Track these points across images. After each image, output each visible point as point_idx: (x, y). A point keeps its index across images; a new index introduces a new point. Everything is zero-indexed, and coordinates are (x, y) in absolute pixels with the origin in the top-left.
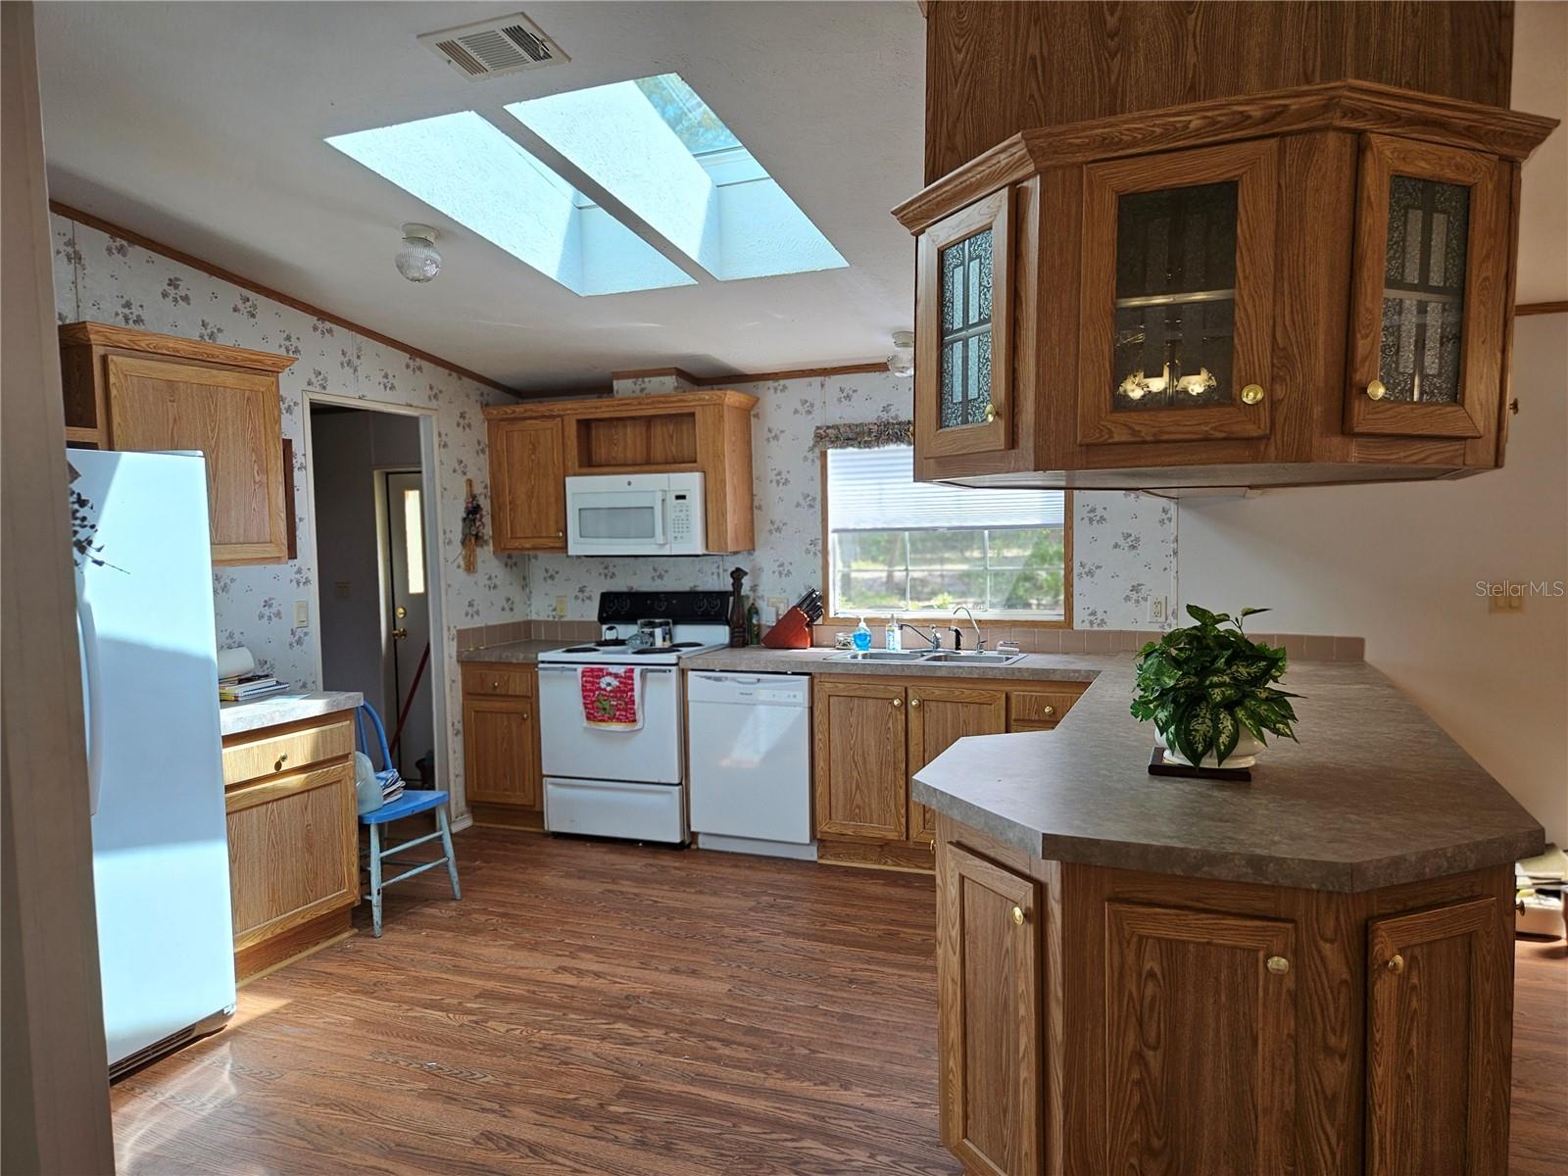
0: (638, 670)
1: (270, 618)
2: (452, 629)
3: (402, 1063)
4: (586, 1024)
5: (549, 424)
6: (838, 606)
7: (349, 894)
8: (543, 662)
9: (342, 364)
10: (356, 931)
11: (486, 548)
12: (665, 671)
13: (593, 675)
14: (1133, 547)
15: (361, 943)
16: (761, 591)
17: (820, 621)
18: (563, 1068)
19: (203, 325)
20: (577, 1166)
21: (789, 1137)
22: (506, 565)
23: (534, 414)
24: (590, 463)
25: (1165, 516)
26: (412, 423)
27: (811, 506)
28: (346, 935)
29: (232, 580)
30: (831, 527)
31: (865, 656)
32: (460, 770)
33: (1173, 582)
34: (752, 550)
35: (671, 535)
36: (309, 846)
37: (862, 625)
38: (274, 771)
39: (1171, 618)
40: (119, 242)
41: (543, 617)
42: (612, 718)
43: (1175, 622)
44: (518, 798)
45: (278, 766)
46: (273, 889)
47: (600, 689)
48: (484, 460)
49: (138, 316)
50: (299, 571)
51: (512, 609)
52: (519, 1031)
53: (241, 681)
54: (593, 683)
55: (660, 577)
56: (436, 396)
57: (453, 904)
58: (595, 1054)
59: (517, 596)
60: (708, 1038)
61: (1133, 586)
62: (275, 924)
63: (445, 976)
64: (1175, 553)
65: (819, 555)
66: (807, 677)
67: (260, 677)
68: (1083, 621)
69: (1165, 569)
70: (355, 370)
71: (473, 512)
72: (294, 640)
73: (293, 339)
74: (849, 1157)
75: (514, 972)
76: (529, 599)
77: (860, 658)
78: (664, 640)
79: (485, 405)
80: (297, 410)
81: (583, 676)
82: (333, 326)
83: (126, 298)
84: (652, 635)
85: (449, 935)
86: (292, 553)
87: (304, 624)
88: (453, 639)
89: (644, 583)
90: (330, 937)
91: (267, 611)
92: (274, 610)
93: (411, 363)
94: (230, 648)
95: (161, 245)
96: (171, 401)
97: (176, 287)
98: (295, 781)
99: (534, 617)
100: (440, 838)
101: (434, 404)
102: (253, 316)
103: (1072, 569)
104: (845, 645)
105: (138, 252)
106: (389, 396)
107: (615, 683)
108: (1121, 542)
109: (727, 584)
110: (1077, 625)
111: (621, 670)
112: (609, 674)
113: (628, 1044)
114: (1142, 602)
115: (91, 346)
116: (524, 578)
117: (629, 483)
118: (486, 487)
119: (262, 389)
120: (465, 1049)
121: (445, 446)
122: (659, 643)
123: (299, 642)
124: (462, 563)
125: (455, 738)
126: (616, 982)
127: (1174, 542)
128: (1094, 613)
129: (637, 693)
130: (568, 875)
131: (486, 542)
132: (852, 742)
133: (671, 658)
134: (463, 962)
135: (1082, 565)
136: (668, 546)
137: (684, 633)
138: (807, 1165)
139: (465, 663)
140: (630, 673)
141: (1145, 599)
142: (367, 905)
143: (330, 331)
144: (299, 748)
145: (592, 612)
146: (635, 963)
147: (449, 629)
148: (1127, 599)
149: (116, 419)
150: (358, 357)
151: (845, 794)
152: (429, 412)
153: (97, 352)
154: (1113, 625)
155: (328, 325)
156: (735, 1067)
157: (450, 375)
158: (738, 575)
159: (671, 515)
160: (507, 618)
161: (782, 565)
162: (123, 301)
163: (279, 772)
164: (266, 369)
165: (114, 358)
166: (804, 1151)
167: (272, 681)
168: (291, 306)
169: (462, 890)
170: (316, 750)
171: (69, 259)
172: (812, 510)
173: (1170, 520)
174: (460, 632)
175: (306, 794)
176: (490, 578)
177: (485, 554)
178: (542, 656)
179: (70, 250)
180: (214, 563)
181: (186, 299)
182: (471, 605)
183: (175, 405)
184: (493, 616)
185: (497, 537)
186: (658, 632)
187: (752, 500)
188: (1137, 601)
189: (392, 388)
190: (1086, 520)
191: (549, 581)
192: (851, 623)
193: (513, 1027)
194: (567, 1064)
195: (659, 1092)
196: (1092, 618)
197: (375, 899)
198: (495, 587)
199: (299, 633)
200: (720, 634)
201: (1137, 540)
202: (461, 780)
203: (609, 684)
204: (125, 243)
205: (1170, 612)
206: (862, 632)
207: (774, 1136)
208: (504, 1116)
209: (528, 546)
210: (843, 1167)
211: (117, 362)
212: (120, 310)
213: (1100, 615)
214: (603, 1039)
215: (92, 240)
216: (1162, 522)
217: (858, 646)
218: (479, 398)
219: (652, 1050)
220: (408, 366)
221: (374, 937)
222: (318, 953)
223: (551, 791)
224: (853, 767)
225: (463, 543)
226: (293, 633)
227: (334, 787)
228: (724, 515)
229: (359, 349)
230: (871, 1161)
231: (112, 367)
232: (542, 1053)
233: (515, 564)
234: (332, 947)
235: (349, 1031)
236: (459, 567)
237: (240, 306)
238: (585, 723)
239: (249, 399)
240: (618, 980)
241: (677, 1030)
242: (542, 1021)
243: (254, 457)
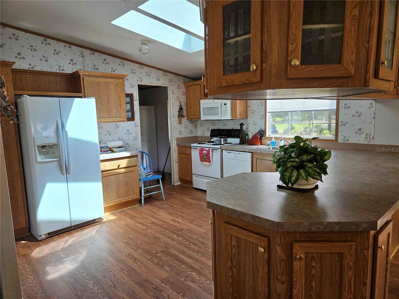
0: (211, 149)
1: (129, 134)
2: (175, 137)
3: (126, 235)
4: (168, 234)
5: (197, 86)
7: (137, 196)
8: (193, 146)
9: (146, 75)
10: (140, 205)
11: (185, 118)
12: (217, 150)
13: (202, 150)
14: (359, 116)
15: (140, 208)
16: (249, 129)
17: (264, 138)
19: (112, 69)
20: (141, 266)
21: (190, 270)
22: (190, 122)
23: (194, 84)
24: (206, 96)
25: (371, 106)
26: (166, 88)
27: (262, 106)
28: (137, 205)
29: (120, 126)
30: (267, 111)
31: (273, 148)
32: (177, 171)
33: (373, 128)
34: (247, 118)
35: (223, 114)
36: (127, 185)
37: (273, 139)
38: (117, 168)
39: (372, 140)
40: (92, 52)
41: (200, 135)
42: (206, 161)
43: (373, 141)
44: (188, 179)
45: (118, 167)
46: (118, 193)
47: (203, 153)
48: (184, 97)
49: (97, 68)
50: (136, 124)
51: (192, 133)
53: (118, 148)
54: (202, 152)
55: (225, 125)
56: (171, 81)
57: (163, 202)
58: (164, 241)
59: (193, 129)
60: (191, 242)
61: (359, 129)
62: (118, 201)
63: (149, 217)
64: (374, 118)
65: (264, 119)
66: (251, 153)
67: (122, 147)
68: (341, 140)
69: (370, 123)
70: (149, 77)
71: (181, 109)
72: (134, 139)
73: (134, 70)
74: (200, 279)
75: (162, 219)
76: (197, 131)
77: (271, 149)
78: (224, 142)
79: (185, 83)
80: (135, 87)
81: (200, 150)
82: (144, 66)
83: (94, 64)
84: (221, 140)
85: (156, 208)
86: (132, 119)
87: (137, 135)
88: (175, 140)
89: (222, 127)
90: (133, 205)
91: (128, 133)
92: (130, 132)
93: (164, 74)
94: (119, 140)
95: (102, 52)
97: (106, 61)
98: (123, 170)
99: (198, 135)
100: (160, 186)
101: (170, 83)
102: (124, 66)
103: (338, 123)
104: (269, 145)
105: (97, 54)
106: (158, 82)
107: (206, 152)
108: (355, 114)
109: (238, 127)
110: (339, 141)
111: (207, 149)
112: (205, 150)
113: (172, 240)
114: (362, 134)
115: (80, 75)
116: (196, 126)
117: (214, 101)
118: (185, 103)
119: (120, 82)
120: (140, 234)
121: (173, 93)
122: (222, 143)
123: (136, 140)
124: (178, 122)
125: (176, 163)
126: (181, 225)
127: (374, 114)
128: (345, 137)
129: (211, 155)
130: (191, 198)
131: (185, 117)
133: (219, 146)
134: (154, 215)
135: (342, 122)
136: (222, 117)
137: (230, 140)
138: (189, 279)
139: (178, 145)
140: (209, 151)
141: (363, 133)
142: (141, 199)
143: (143, 68)
144: (123, 163)
145: (208, 134)
146: (189, 222)
147: (174, 138)
148: (357, 133)
149: (86, 91)
150: (150, 73)
152: (169, 85)
153: (82, 77)
154: (352, 141)
155: (142, 66)
156: (192, 251)
157: (175, 76)
158: (242, 125)
159: (223, 109)
160: (191, 135)
161: (254, 122)
162: (94, 65)
163: (119, 168)
164: (122, 78)
165: (85, 78)
166: (191, 275)
167: (124, 148)
168: (133, 62)
169: (165, 199)
170: (128, 164)
171: (82, 57)
172: (262, 107)
173: (373, 107)
174: (177, 138)
175: (126, 173)
176: (186, 126)
177: (184, 120)
178: (192, 145)
179: (82, 55)
180: (98, 122)
181: (108, 63)
182: (180, 132)
183: (99, 87)
184: (186, 134)
185: (187, 115)
186: (222, 140)
187: (247, 104)
188: (360, 134)
189: (159, 80)
190: (344, 108)
191: (201, 126)
192: (271, 138)
193: (153, 231)
194: (156, 242)
195: (171, 253)
196: (344, 139)
197: (143, 198)
198: (187, 128)
199: (136, 138)
200: (237, 140)
201: (361, 114)
202: (177, 173)
203: (205, 153)
204: (94, 52)
205: (371, 137)
206: (273, 141)
207: (187, 270)
208: (136, 251)
209: (193, 117)
210: (197, 281)
211: (86, 78)
212: (93, 67)
213: (347, 138)
214: (168, 238)
215: (87, 52)
216: (370, 108)
217: (272, 145)
218: (183, 81)
219: (177, 243)
220: (163, 75)
221: (142, 206)
222: (130, 208)
223: (194, 178)
225: (178, 117)
226: (134, 137)
227: (133, 172)
228: (236, 109)
229: (151, 71)
230: (205, 281)
231: (84, 80)
232: (154, 238)
233: (193, 122)
234: (133, 207)
235: (122, 226)
236: (177, 123)
237: (121, 64)
238: (200, 162)
239: (116, 85)
240: (182, 225)
241: (186, 239)
242: (159, 231)
243: (118, 98)
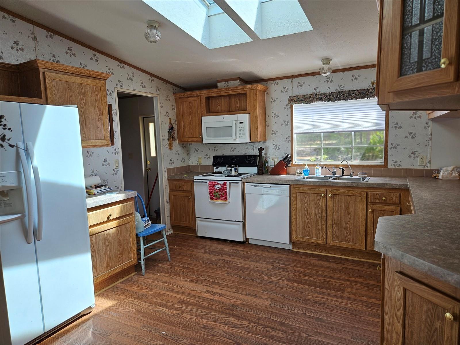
0: (228, 182)
1: (106, 165)
2: (165, 168)
3: (153, 332)
4: (219, 317)
5: (196, 99)
6: (296, 160)
7: (133, 261)
8: (195, 180)
9: (128, 78)
10: (136, 273)
11: (176, 141)
12: (236, 183)
13: (212, 184)
14: (413, 137)
15: (138, 278)
16: (268, 155)
17: (290, 165)
18: (212, 338)
19: (80, 64)
22: (182, 147)
23: (191, 96)
24: (210, 112)
25: (426, 125)
26: (152, 98)
27: (287, 125)
28: (133, 274)
29: (93, 153)
30: (294, 132)
31: (307, 178)
32: (169, 215)
33: (429, 150)
34: (265, 141)
35: (238, 136)
36: (120, 245)
37: (306, 166)
38: (106, 220)
39: (428, 164)
40: (50, 33)
41: (194, 164)
42: (219, 199)
43: (430, 165)
44: (188, 225)
45: (108, 218)
46: (107, 261)
47: (215, 189)
48: (174, 112)
49: (58, 60)
50: (115, 149)
51: (184, 162)
52: (194, 319)
53: (96, 188)
54: (212, 187)
55: (233, 150)
56: (159, 90)
57: (168, 263)
58: (224, 331)
59: (185, 156)
60: (266, 326)
61: (412, 152)
62: (108, 273)
63: (166, 293)
64: (431, 139)
65: (290, 142)
66: (289, 186)
67: (102, 186)
68: (392, 165)
69: (426, 145)
70: (132, 81)
71: (171, 129)
72: (114, 173)
73: (111, 69)
75: (190, 292)
76: (190, 158)
77: (306, 179)
78: (235, 172)
79: (175, 93)
80: (113, 94)
81: (209, 184)
82: (124, 65)
83: (53, 54)
84: (231, 170)
85: (167, 275)
86: (113, 143)
87: (117, 167)
88: (166, 172)
89: (227, 152)
90: (128, 275)
91: (105, 163)
92: (107, 162)
93: (151, 78)
94: (93, 176)
95: (65, 35)
96: (68, 89)
97: (71, 50)
98: (114, 223)
99: (191, 164)
100: (164, 240)
101: (158, 92)
102: (97, 61)
103: (388, 146)
104: (300, 174)
105: (56, 37)
106: (143, 90)
107: (220, 187)
108: (408, 135)
109: (257, 153)
110: (389, 166)
111: (222, 182)
112: (218, 184)
113: (235, 328)
114: (416, 158)
115: (39, 69)
116: (188, 152)
117: (224, 118)
118: (175, 121)
119: (101, 85)
120: (175, 326)
121: (162, 107)
122: (233, 173)
123: (116, 173)
124: (168, 146)
125: (167, 204)
126: (228, 299)
127: (430, 135)
128: (396, 162)
129: (228, 191)
130: (206, 253)
131: (176, 139)
132: (305, 209)
133: (239, 178)
134: (173, 287)
135: (392, 144)
136: (237, 140)
137: (242, 169)
139: (170, 179)
140: (225, 184)
141: (417, 157)
142: (140, 264)
143: (123, 67)
144: (115, 211)
145: (210, 162)
146: (233, 290)
148: (410, 157)
149: (49, 95)
150: (133, 76)
151: (303, 227)
152: (156, 96)
153: (41, 71)
154: (404, 166)
155: (123, 65)
157: (163, 83)
158: (261, 149)
159: (238, 129)
160: (183, 165)
161: (276, 146)
163: (109, 220)
164: (101, 78)
165: (47, 73)
167: (106, 187)
168: (110, 58)
169: (171, 257)
170: (121, 212)
171: (33, 39)
172: (287, 126)
173: (429, 127)
174: (167, 169)
175: (118, 227)
176: (177, 151)
177: (175, 143)
178: (195, 178)
179: (33, 36)
181: (74, 54)
182: (171, 160)
183: (70, 91)
184: (178, 164)
185: (179, 138)
186: (233, 169)
187: (266, 124)
188: (414, 158)
189: (144, 87)
190: (394, 128)
191: (196, 152)
192: (302, 166)
193: (193, 317)
194: (213, 335)
196: (395, 164)
197: (142, 262)
198: (179, 154)
199: (116, 170)
200: (254, 170)
201: (415, 134)
202: (169, 218)
203: (218, 187)
204: (52, 34)
205: (427, 162)
206: (306, 169)
209: (189, 140)
211: (48, 74)
212: (52, 58)
213: (399, 163)
214: (226, 324)
215: (41, 33)
216: (426, 128)
217: (304, 174)
218: (173, 91)
219: (245, 331)
220: (149, 80)
221: (142, 275)
222: (123, 281)
223: (199, 222)
224: (306, 217)
225: (168, 140)
226: (114, 170)
227: (128, 224)
228: (257, 128)
229: (133, 73)
231: (46, 76)
232: (204, 330)
233: (185, 147)
234: (128, 279)
235: (134, 316)
236: (167, 148)
237: (93, 57)
238: (210, 200)
239: (95, 89)
240: (228, 297)
241: (254, 322)
242: (202, 315)
243: (98, 110)
